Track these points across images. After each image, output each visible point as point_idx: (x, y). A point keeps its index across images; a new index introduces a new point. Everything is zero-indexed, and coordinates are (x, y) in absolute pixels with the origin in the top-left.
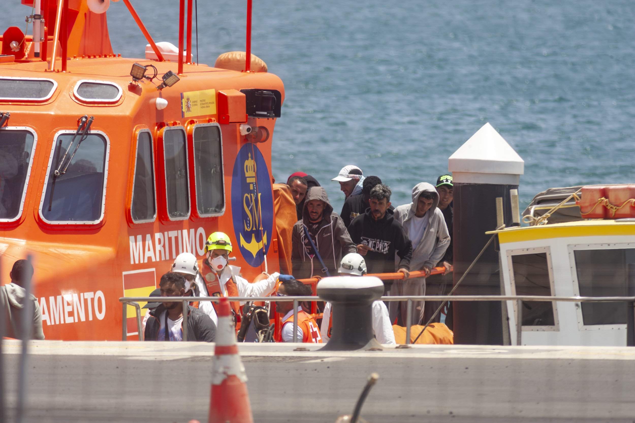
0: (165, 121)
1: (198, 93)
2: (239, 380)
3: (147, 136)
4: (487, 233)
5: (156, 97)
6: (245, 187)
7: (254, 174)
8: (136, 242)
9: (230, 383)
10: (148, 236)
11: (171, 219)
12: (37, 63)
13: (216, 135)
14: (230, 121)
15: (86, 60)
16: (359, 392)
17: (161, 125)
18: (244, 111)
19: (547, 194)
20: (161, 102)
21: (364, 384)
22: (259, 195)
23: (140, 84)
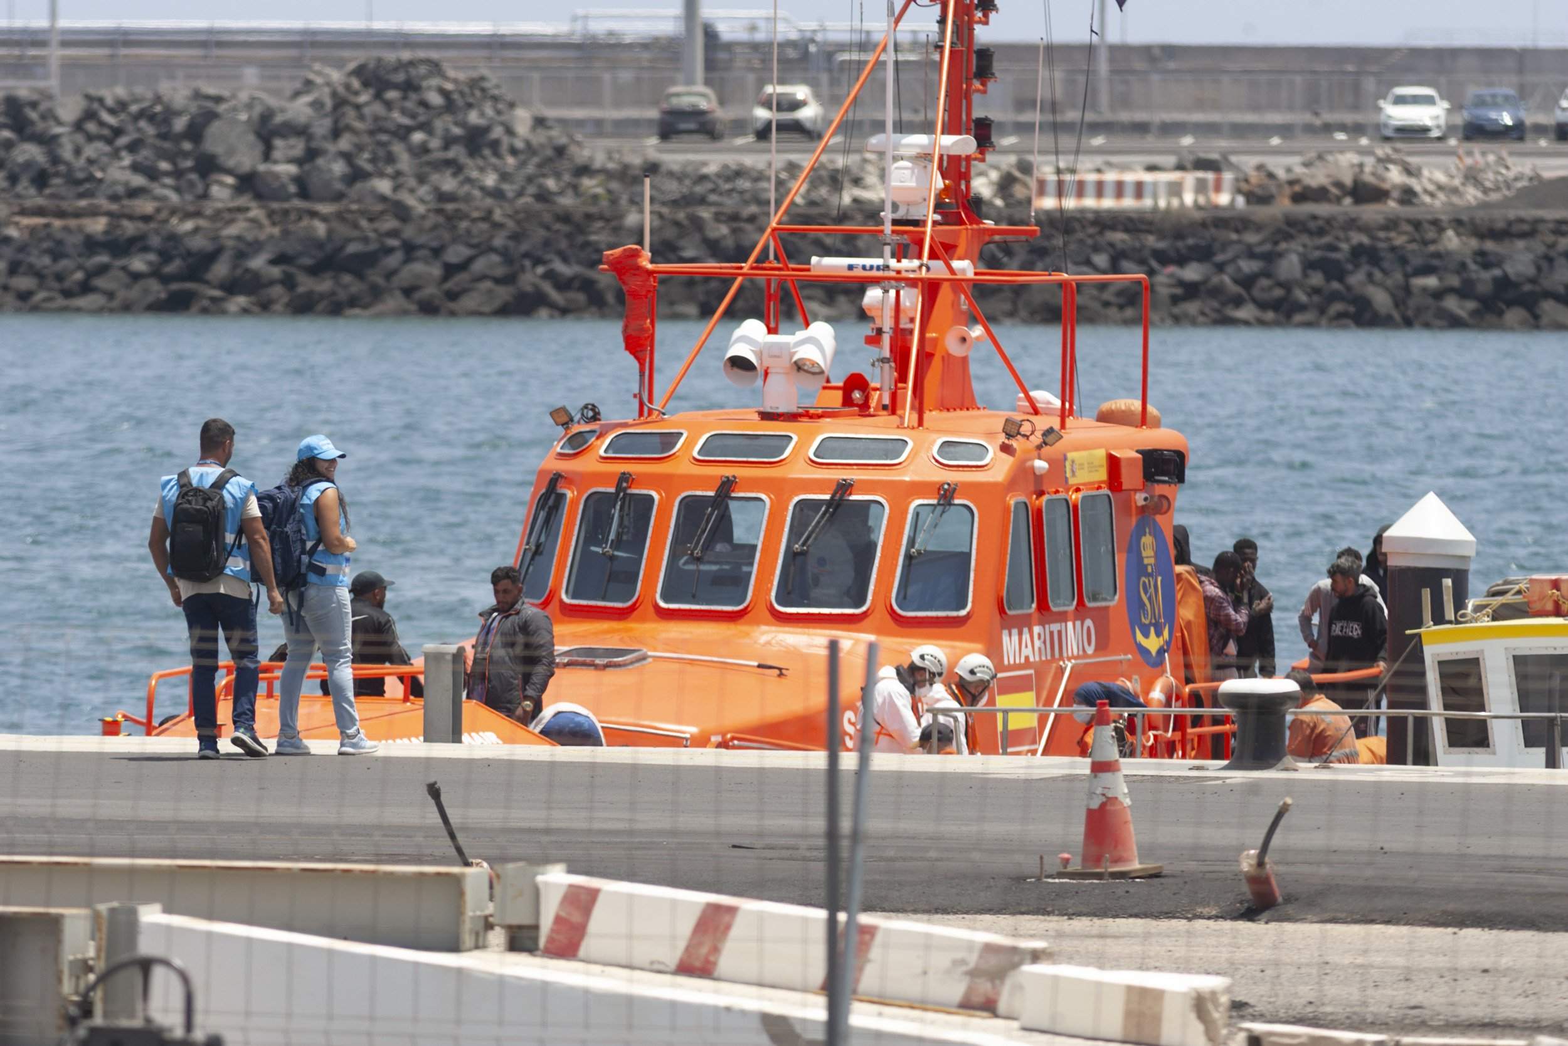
0: (1045, 488)
1: (1084, 453)
2: (1122, 803)
3: (1023, 506)
4: (1408, 632)
5: (1033, 459)
6: (1141, 569)
7: (1152, 554)
8: (1010, 635)
9: (1108, 807)
10: (1026, 630)
11: (1054, 609)
12: (884, 418)
13: (1107, 506)
14: (1124, 487)
15: (945, 414)
16: (1269, 820)
17: (1041, 493)
18: (1141, 475)
19: (1504, 584)
20: (1041, 465)
21: (1275, 811)
22: (1159, 579)
23: (1014, 443)
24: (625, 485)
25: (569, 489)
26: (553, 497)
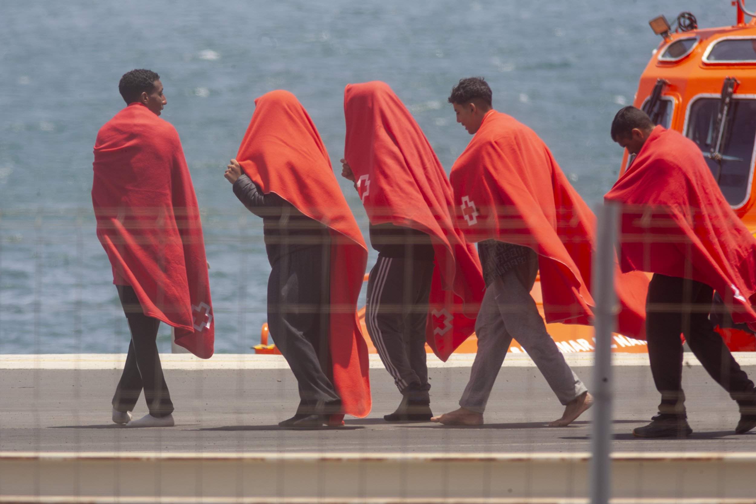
24: (730, 90)
25: (674, 95)
26: (658, 103)
